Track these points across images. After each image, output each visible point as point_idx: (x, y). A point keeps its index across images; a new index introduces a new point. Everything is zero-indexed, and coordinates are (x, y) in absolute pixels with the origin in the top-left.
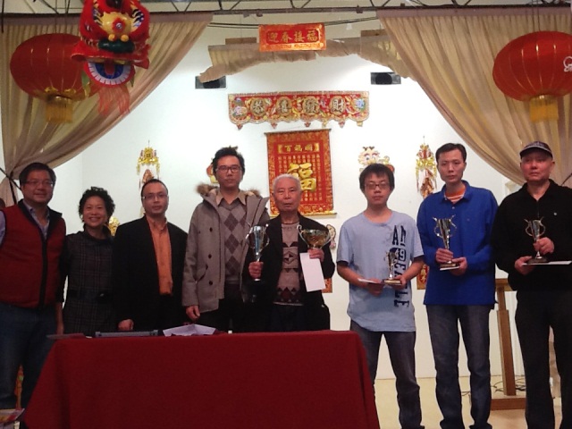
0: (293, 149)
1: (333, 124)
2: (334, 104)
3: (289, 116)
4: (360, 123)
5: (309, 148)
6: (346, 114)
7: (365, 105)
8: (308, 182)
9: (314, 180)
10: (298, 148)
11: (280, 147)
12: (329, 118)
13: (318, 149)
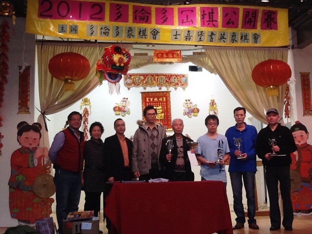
0: (153, 100)
1: (171, 89)
2: (172, 80)
3: (152, 85)
4: (184, 89)
5: (161, 99)
6: (178, 84)
7: (186, 80)
8: (160, 115)
9: (163, 114)
10: (156, 99)
11: (147, 99)
12: (170, 86)
13: (165, 100)
